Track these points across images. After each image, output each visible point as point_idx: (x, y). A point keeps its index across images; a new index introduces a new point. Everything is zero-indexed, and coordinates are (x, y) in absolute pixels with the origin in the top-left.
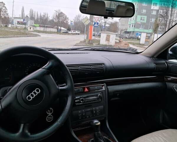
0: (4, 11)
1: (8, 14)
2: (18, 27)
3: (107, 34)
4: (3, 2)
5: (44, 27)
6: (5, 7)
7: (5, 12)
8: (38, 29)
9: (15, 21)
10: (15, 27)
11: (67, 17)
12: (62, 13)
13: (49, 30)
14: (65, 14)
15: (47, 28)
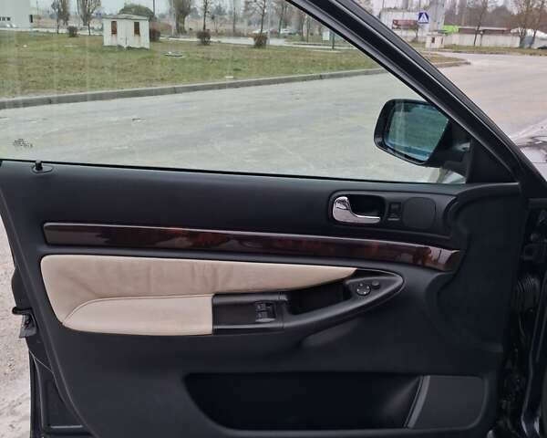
5: (477, 32)
8: (455, 39)
9: (387, 21)
15: (485, 37)
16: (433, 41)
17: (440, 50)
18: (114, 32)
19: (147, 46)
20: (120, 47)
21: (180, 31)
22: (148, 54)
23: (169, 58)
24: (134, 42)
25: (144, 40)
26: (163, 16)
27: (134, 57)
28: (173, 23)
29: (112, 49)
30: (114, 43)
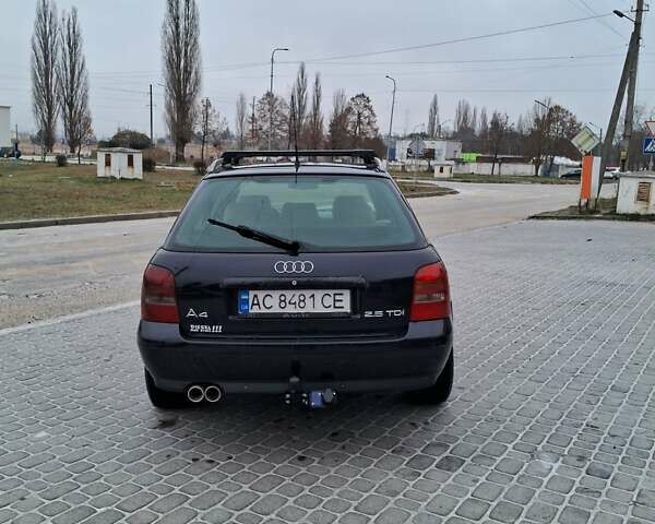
0: (367, 120)
1: (376, 130)
2: (409, 166)
3: (642, 180)
4: (366, 94)
5: (494, 161)
6: (370, 109)
7: (369, 124)
8: (473, 168)
9: (401, 149)
10: (400, 168)
11: (578, 120)
12: (558, 108)
13: (508, 169)
14: (570, 111)
15: (504, 165)
16: (441, 171)
17: (448, 180)
18: (108, 163)
19: (141, 177)
20: (113, 178)
21: (180, 159)
22: (141, 185)
23: (160, 189)
24: (127, 173)
25: (138, 171)
26: (161, 141)
27: (127, 188)
28: (172, 150)
29: (105, 180)
30: (108, 175)
